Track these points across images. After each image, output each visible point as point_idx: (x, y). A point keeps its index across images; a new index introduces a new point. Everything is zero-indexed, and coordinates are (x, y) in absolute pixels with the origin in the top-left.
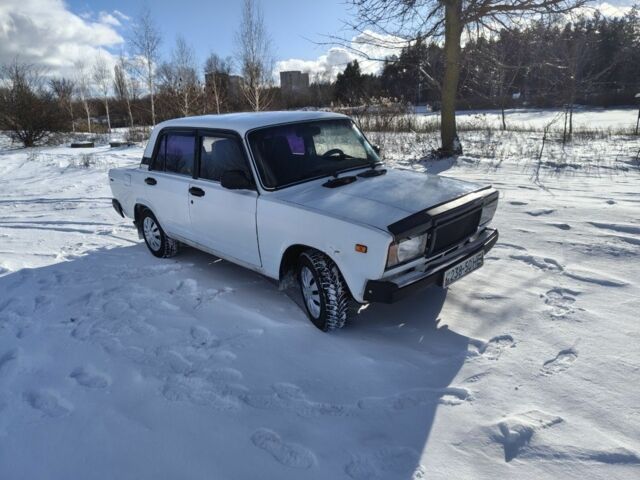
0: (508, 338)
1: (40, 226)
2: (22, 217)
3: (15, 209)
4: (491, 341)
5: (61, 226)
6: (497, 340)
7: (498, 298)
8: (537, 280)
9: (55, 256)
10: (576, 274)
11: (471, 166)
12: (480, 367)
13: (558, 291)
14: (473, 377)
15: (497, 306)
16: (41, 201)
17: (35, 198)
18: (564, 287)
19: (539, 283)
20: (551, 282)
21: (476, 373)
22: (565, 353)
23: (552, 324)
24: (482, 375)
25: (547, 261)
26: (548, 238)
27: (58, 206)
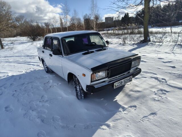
0: (135, 106)
1: (24, 63)
2: (21, 60)
3: (21, 58)
4: (129, 107)
5: (28, 63)
6: (131, 107)
7: (139, 91)
8: (156, 86)
9: (22, 72)
10: (171, 84)
11: (152, 45)
12: (120, 116)
13: (162, 90)
14: (116, 120)
15: (137, 94)
16: (28, 56)
17: (27, 55)
18: (164, 89)
19: (156, 87)
20: (160, 87)
21: (117, 118)
22: (153, 114)
23: (153, 103)
24: (119, 119)
25: (163, 79)
26: (166, 71)
27: (31, 58)
